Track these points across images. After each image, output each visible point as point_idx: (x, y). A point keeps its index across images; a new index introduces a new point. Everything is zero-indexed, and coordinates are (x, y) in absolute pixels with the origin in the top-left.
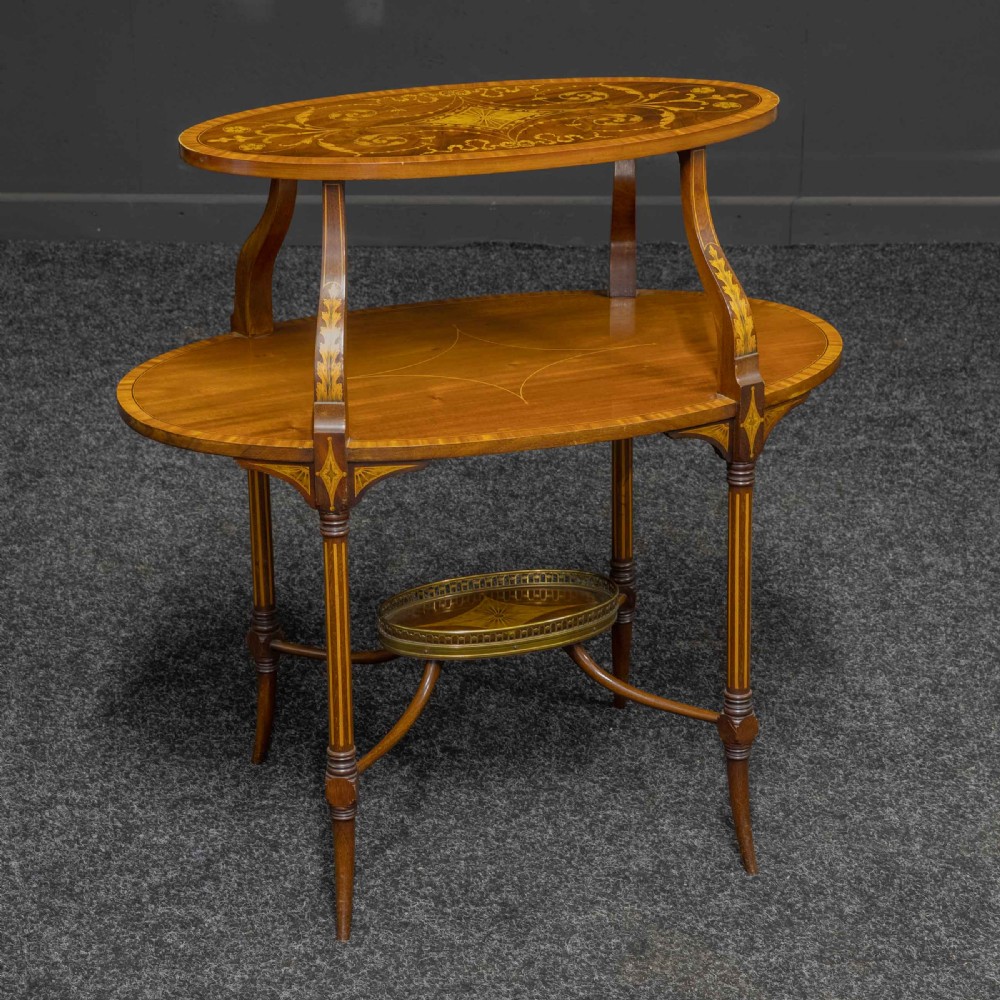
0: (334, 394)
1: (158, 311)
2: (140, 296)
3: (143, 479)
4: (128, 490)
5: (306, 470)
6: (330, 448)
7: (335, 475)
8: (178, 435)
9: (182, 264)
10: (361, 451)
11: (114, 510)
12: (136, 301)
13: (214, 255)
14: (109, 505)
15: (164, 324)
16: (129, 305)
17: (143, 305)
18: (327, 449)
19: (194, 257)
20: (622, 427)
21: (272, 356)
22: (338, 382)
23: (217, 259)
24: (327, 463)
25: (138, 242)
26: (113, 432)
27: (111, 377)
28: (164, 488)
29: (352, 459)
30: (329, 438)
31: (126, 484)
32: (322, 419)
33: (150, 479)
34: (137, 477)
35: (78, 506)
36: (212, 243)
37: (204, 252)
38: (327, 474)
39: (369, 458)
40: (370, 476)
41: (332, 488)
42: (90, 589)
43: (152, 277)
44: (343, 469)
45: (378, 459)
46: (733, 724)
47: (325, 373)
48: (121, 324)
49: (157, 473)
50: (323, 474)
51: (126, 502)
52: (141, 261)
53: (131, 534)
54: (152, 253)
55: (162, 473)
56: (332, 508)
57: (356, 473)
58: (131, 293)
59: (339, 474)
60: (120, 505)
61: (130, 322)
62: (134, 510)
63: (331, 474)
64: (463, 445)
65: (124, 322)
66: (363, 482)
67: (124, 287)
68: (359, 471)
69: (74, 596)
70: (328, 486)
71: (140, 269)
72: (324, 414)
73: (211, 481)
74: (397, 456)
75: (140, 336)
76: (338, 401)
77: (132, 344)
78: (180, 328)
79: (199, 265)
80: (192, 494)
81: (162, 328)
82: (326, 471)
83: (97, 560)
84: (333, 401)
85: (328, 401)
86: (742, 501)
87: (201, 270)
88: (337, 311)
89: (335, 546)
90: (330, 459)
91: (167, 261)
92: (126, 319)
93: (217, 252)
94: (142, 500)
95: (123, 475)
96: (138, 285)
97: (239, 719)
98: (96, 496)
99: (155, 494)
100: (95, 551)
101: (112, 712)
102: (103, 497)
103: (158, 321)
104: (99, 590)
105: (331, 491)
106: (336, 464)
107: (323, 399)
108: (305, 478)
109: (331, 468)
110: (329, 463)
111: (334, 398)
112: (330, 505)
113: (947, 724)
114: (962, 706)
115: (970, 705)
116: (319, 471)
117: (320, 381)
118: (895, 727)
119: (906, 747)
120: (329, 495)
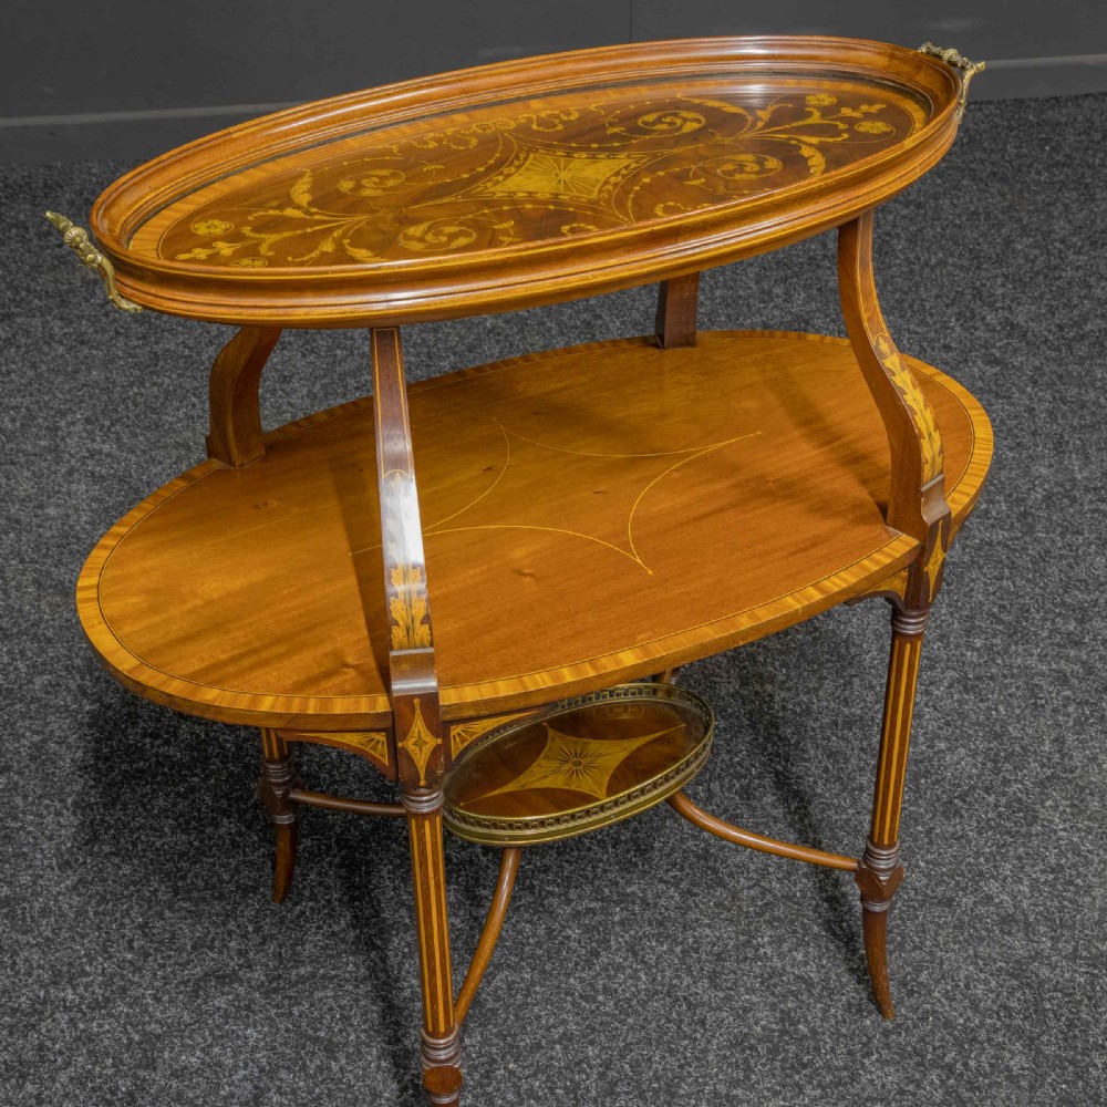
0: (418, 639)
1: (48, 247)
2: (26, 229)
3: (70, 472)
4: (56, 488)
5: (381, 737)
6: (418, 711)
7: (426, 743)
9: (61, 187)
10: (460, 706)
11: (47, 518)
12: (23, 236)
13: (91, 174)
14: (40, 512)
15: (56, 263)
16: (17, 242)
17: (31, 240)
18: (413, 713)
19: (71, 179)
20: (797, 611)
21: (275, 504)
22: (422, 623)
23: (94, 179)
24: (415, 729)
25: (14, 165)
26: (28, 409)
27: (14, 336)
28: (95, 483)
29: (448, 717)
30: (416, 701)
31: (54, 481)
32: (404, 676)
33: (78, 471)
34: (63, 471)
35: (7, 519)
36: (86, 161)
37: (81, 172)
38: (415, 744)
39: (472, 713)
40: (473, 734)
41: (421, 759)
42: (39, 641)
43: (34, 205)
44: (437, 735)
45: (482, 713)
46: (880, 881)
48: (13, 266)
49: (84, 463)
50: (409, 744)
51: (58, 506)
52: (21, 187)
53: (71, 552)
54: (29, 177)
55: (90, 463)
56: (422, 783)
57: (452, 733)
58: (15, 226)
59: (432, 742)
60: (51, 511)
61: (22, 262)
62: (68, 516)
63: (420, 743)
64: (599, 677)
65: (15, 262)
66: (462, 743)
67: (8, 220)
68: (456, 730)
69: (22, 653)
70: (416, 758)
71: (22, 196)
72: (405, 667)
73: (142, 467)
74: (513, 705)
75: (34, 279)
76: (426, 647)
77: (29, 291)
78: (73, 266)
79: (79, 188)
80: (126, 487)
81: (55, 267)
82: (412, 741)
83: (39, 596)
84: (416, 648)
85: (409, 648)
86: (913, 650)
87: (82, 194)
89: (427, 823)
90: (419, 726)
91: (46, 185)
92: (17, 259)
93: (94, 171)
94: (74, 502)
95: (48, 469)
96: (22, 217)
97: (243, 829)
98: (24, 500)
99: (87, 491)
100: (36, 582)
101: (94, 839)
102: (31, 501)
103: (49, 259)
104: (49, 641)
105: (421, 763)
106: (427, 731)
107: (401, 648)
108: (380, 746)
109: (419, 736)
110: (416, 730)
111: (418, 643)
112: (419, 779)
113: (997, 736)
114: (1001, 708)
115: (1009, 705)
116: (402, 741)
117: (397, 624)
118: (948, 749)
119: (970, 777)
120: (419, 768)
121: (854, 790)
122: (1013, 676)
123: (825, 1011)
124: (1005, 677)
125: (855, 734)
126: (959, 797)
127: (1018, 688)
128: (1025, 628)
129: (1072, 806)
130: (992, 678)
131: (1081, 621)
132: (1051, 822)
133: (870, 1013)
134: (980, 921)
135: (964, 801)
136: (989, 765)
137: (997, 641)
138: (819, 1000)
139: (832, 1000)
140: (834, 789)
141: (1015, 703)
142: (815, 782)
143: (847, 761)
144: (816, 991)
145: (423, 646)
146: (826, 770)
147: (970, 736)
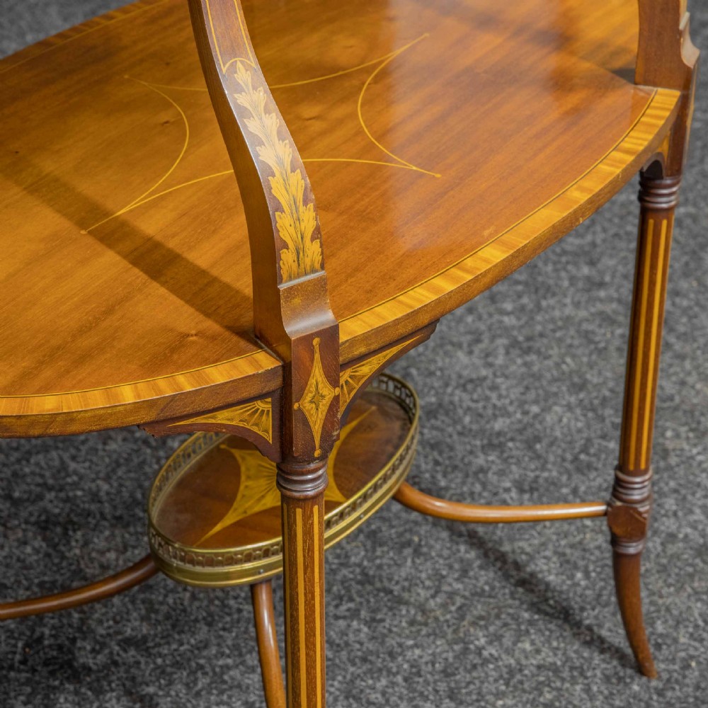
0: (308, 261)
5: (266, 405)
6: (317, 356)
7: (323, 397)
8: (19, 417)
18: (312, 360)
22: (313, 239)
24: (312, 381)
30: (315, 340)
32: (296, 314)
38: (312, 401)
39: (362, 350)
40: (360, 378)
41: (317, 421)
44: (332, 384)
45: (374, 347)
47: (292, 230)
50: (305, 403)
56: (317, 453)
59: (329, 394)
63: (316, 399)
64: (476, 279)
66: (349, 393)
68: (344, 378)
70: (311, 421)
72: (297, 301)
74: (402, 330)
76: (316, 271)
82: (309, 397)
84: (306, 274)
85: (299, 276)
88: (267, 111)
90: (317, 375)
105: (316, 427)
106: (325, 380)
107: (290, 278)
108: (264, 417)
109: (317, 389)
110: (314, 381)
111: (308, 268)
112: (314, 449)
113: (582, 387)
114: (568, 360)
115: (574, 357)
116: (298, 401)
117: (286, 246)
118: (543, 410)
119: (579, 431)
120: (315, 434)
121: (476, 474)
122: (560, 328)
123: (587, 690)
124: (554, 331)
125: (443, 421)
126: (582, 451)
127: (572, 337)
128: (543, 283)
129: (692, 430)
130: (542, 335)
131: (592, 263)
132: (682, 450)
133: (632, 678)
134: (679, 559)
135: (588, 454)
136: (590, 415)
137: (525, 300)
138: (574, 681)
139: (586, 678)
140: (457, 477)
141: (579, 352)
142: (433, 477)
143: (451, 448)
144: (566, 674)
145: (313, 271)
146: (437, 463)
147: (556, 394)
